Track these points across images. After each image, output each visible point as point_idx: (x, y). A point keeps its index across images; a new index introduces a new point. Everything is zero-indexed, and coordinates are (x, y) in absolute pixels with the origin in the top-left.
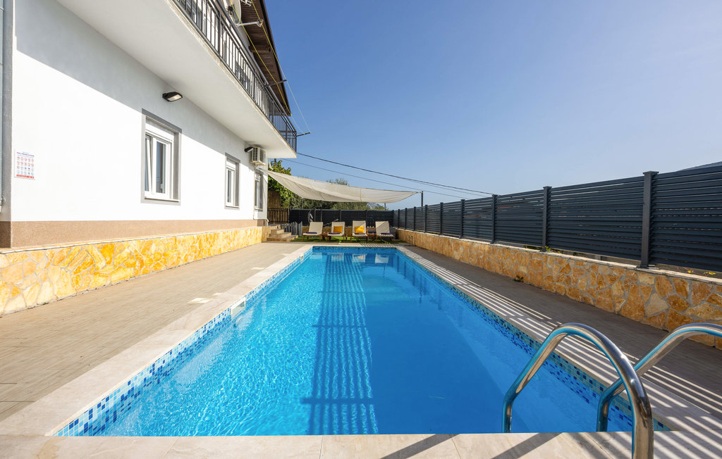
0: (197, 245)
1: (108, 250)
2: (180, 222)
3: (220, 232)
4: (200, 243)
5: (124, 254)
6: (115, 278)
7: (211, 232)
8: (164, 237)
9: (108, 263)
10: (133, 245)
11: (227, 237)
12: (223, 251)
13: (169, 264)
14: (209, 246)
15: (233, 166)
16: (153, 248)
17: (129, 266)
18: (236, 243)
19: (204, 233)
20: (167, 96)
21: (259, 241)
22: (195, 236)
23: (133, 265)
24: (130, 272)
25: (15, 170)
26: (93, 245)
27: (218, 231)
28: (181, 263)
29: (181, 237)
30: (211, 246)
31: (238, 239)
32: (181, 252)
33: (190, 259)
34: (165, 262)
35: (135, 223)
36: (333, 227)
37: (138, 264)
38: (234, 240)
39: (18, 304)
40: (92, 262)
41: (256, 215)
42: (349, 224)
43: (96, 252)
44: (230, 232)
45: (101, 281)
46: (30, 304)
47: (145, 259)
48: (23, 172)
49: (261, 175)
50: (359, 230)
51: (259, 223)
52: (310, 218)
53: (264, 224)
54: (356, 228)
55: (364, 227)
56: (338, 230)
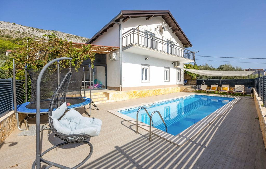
0: (154, 92)
1: (134, 92)
2: (150, 86)
3: (162, 89)
4: (155, 92)
5: (137, 93)
6: (136, 97)
7: (159, 89)
8: (146, 90)
9: (135, 95)
10: (139, 91)
11: (164, 90)
12: (163, 94)
13: (147, 96)
14: (158, 92)
15: (168, 69)
16: (143, 92)
17: (138, 96)
18: (168, 92)
19: (156, 89)
20: (146, 59)
21: (179, 91)
22: (154, 90)
23: (139, 95)
24: (138, 97)
25: (122, 80)
26: (132, 91)
27: (161, 88)
28: (150, 96)
29: (150, 90)
30: (159, 92)
31: (169, 91)
32: (150, 93)
33: (152, 95)
34: (146, 95)
35: (140, 87)
36: (211, 87)
37: (140, 95)
38: (167, 91)
39: (122, 100)
40: (132, 94)
41: (178, 83)
42: (220, 86)
43: (133, 93)
44: (165, 89)
45: (133, 98)
46: (124, 100)
47: (141, 94)
48: (123, 80)
49: (180, 70)
50: (225, 89)
51: (179, 85)
52: (204, 83)
53: (182, 86)
54: (223, 88)
55: (228, 88)
56: (214, 89)
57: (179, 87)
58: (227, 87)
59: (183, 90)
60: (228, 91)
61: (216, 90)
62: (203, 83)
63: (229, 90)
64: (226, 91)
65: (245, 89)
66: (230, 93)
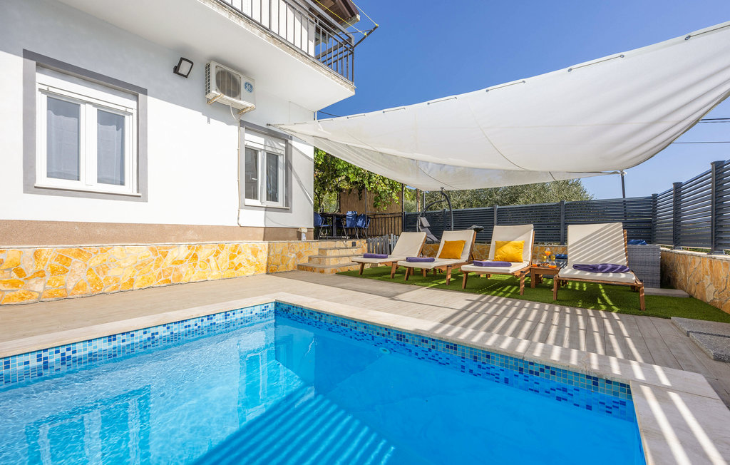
36: (443, 242)
49: (286, 142)
50: (508, 250)
51: (271, 234)
52: (422, 225)
53: (299, 236)
54: (499, 246)
55: (526, 243)
56: (451, 251)
57: (266, 243)
58: (519, 241)
59: (304, 261)
60: (523, 265)
61: (465, 258)
62: (418, 225)
63: (534, 257)
64: (515, 268)
65: (629, 253)
66: (537, 276)
